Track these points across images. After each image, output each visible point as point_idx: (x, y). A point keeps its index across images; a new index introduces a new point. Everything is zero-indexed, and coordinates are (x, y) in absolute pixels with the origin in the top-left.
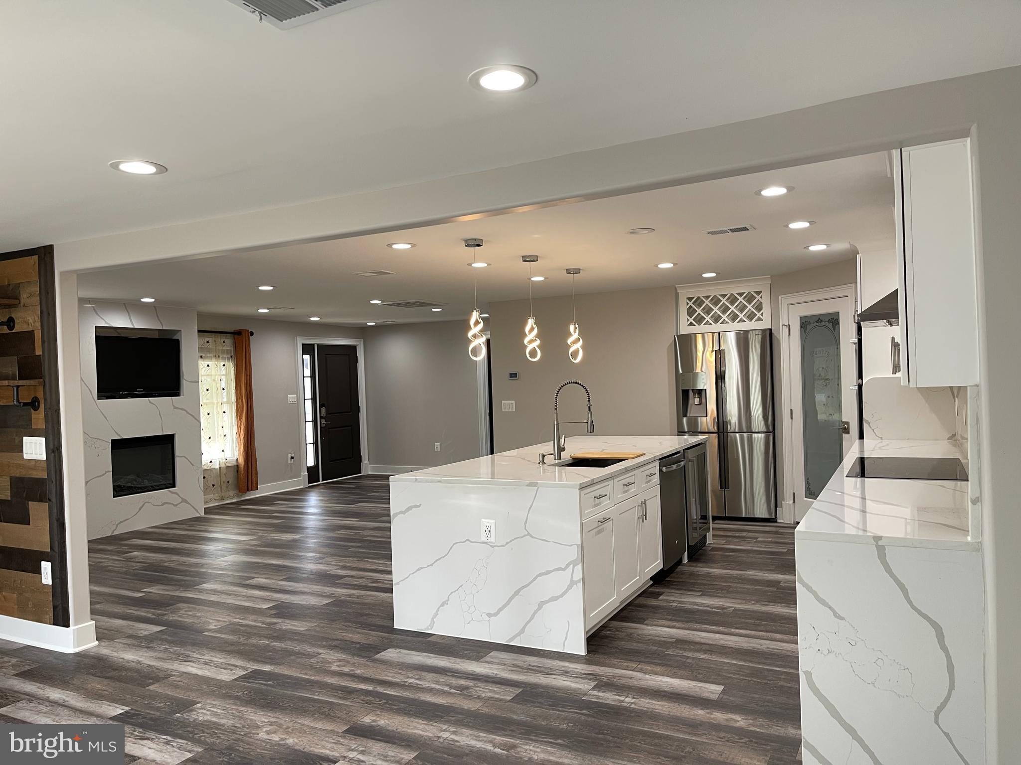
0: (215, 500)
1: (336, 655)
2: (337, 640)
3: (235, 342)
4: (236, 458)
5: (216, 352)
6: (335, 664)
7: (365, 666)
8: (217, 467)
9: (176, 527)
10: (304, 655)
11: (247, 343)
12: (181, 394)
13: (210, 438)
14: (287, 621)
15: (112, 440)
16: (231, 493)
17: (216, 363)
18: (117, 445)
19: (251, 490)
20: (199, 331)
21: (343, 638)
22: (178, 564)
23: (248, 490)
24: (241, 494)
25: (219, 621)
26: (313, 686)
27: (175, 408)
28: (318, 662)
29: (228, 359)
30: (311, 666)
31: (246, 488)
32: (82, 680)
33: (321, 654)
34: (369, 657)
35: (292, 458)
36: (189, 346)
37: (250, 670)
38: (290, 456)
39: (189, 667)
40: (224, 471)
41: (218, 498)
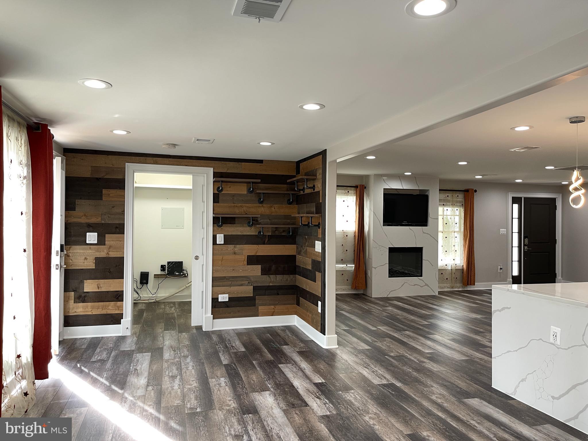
0: (448, 287)
1: (442, 390)
2: (450, 382)
3: (465, 197)
4: (462, 265)
5: (452, 202)
6: (436, 396)
7: (452, 403)
8: (450, 268)
9: (419, 299)
10: (424, 384)
11: (472, 196)
12: (428, 225)
13: (446, 251)
14: (431, 363)
15: (389, 248)
16: (458, 285)
17: (452, 208)
18: (392, 250)
19: (470, 285)
20: (440, 190)
21: (454, 383)
22: (404, 318)
23: (468, 285)
24: (464, 286)
25: (398, 352)
26: (413, 403)
27: (424, 233)
28: (427, 391)
29: (460, 206)
30: (422, 392)
31: (467, 283)
32: (318, 362)
33: (433, 387)
34: (459, 398)
35: (501, 269)
36: (434, 197)
37: (390, 382)
38: (499, 267)
39: (364, 371)
40: (454, 271)
41: (449, 287)
